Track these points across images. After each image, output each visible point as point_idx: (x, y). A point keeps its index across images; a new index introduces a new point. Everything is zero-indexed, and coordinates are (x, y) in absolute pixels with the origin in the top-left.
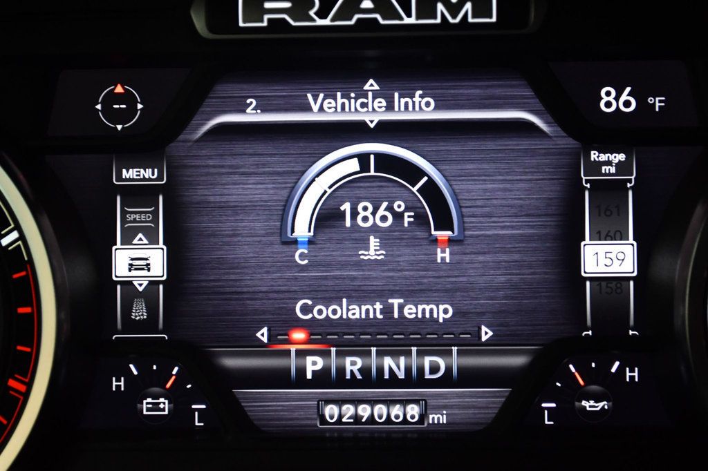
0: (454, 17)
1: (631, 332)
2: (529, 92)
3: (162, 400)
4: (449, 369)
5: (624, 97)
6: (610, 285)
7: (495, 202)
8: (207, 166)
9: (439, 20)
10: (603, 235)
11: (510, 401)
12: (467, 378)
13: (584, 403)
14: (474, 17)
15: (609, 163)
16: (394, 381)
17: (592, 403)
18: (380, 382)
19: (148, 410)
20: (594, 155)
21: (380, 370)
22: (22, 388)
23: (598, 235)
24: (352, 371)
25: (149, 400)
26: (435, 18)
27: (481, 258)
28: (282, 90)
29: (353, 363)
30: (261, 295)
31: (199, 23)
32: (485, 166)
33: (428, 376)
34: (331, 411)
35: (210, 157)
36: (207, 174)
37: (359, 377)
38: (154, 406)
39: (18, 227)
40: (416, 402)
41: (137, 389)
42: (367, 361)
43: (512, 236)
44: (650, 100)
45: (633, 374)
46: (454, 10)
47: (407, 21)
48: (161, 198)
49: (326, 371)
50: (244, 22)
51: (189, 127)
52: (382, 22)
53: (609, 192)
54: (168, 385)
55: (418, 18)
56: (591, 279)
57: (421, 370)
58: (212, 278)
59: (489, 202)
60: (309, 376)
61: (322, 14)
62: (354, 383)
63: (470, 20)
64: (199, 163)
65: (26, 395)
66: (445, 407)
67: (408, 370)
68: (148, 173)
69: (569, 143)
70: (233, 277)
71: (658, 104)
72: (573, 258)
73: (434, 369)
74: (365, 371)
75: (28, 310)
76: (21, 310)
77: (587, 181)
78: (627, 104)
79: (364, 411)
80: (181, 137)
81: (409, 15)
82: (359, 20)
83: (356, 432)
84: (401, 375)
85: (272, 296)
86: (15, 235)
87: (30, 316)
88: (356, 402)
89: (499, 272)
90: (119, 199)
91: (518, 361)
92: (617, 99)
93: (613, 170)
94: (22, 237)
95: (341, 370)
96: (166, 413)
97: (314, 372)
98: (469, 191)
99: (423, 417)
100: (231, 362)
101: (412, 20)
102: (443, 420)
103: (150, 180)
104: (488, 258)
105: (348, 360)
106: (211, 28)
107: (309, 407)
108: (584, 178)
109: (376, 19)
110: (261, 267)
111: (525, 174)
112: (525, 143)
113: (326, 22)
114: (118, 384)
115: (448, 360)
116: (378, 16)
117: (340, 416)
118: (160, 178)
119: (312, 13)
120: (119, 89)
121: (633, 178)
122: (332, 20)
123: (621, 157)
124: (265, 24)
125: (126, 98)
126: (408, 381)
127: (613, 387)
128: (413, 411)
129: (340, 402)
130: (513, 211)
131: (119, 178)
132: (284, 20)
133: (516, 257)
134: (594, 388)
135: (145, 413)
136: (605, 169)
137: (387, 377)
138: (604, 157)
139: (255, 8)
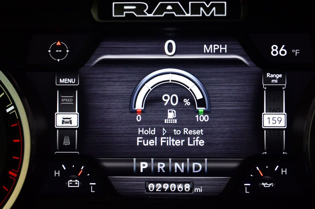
0: (208, 14)
1: (284, 153)
2: (239, 47)
3: (76, 181)
4: (203, 168)
5: (282, 50)
6: (275, 132)
7: (224, 95)
8: (97, 78)
9: (201, 15)
10: (272, 110)
11: (230, 181)
12: (211, 172)
13: (263, 184)
14: (216, 14)
15: (275, 78)
16: (179, 173)
17: (266, 184)
18: (173, 173)
19: (70, 185)
20: (268, 75)
21: (173, 168)
22: (15, 175)
23: (269, 110)
24: (160, 169)
25: (71, 181)
26: (199, 14)
27: (218, 120)
28: (131, 45)
29: (161, 165)
30: (120, 135)
31: (95, 15)
32: (220, 79)
33: (194, 171)
34: (151, 186)
35: (98, 74)
36: (97, 81)
37: (164, 171)
38: (74, 183)
39: (14, 104)
40: (189, 183)
41: (66, 176)
42: (167, 164)
43: (232, 110)
44: (293, 51)
45: (284, 171)
46: (208, 10)
47: (187, 15)
48: (77, 92)
49: (149, 168)
50: (115, 15)
51: (90, 60)
52: (176, 15)
53: (274, 91)
54: (79, 174)
55: (191, 14)
56: (266, 129)
57: (191, 168)
58: (99, 127)
59: (222, 95)
60: (142, 171)
61: (150, 12)
62: (161, 174)
63: (215, 15)
64: (94, 76)
65: (17, 179)
66: (201, 185)
67: (185, 168)
68: (71, 81)
69: (257, 69)
70: (108, 127)
71: (296, 53)
72: (259, 120)
73: (197, 168)
74: (166, 168)
75: (18, 141)
76: (15, 141)
77: (265, 86)
78: (283, 52)
79: (166, 186)
80: (86, 65)
81: (188, 13)
82: (165, 14)
83: (162, 196)
84: (182, 171)
85: (125, 135)
86: (12, 108)
87: (19, 143)
88: (162, 182)
89: (226, 126)
90: (58, 92)
91: (234, 165)
92: (279, 50)
93: (276, 81)
94: (16, 108)
95: (156, 168)
96: (78, 186)
97: (144, 169)
98: (213, 90)
99: (192, 189)
100: (107, 164)
101: (189, 15)
102: (201, 190)
103: (72, 83)
104: (221, 120)
105: (159, 164)
106: (100, 17)
107: (142, 184)
110: (121, 123)
111: (238, 82)
112: (238, 69)
113: (151, 15)
114: (57, 173)
115: (203, 164)
116: (174, 13)
117: (155, 189)
118: (76, 83)
119: (145, 11)
120: (59, 43)
121: (285, 85)
122: (154, 14)
123: (280, 76)
124: (124, 16)
125: (62, 47)
126: (186, 173)
127: (275, 177)
128: (188, 186)
129: (155, 182)
130: (232, 99)
131: (58, 83)
132: (133, 14)
133: (233, 119)
134: (267, 177)
135: (69, 186)
136: (273, 81)
137: (176, 171)
138: (272, 76)
139: (120, 9)
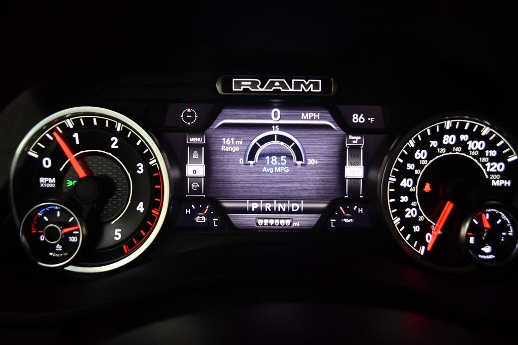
0: (307, 89)
1: (361, 196)
2: (329, 115)
3: (203, 217)
4: (300, 208)
5: (361, 117)
6: (355, 180)
7: (317, 152)
8: (219, 138)
9: (301, 90)
10: (353, 163)
11: (321, 218)
12: (307, 211)
13: (345, 220)
14: (313, 89)
15: (355, 140)
16: (282, 212)
17: (347, 220)
18: (277, 212)
19: (198, 220)
20: (350, 137)
21: (277, 208)
22: (157, 213)
23: (351, 164)
24: (268, 209)
25: (199, 217)
26: (300, 89)
27: (312, 171)
28: (245, 112)
29: (268, 206)
30: (237, 182)
31: (219, 88)
32: (314, 140)
33: (293, 210)
34: (260, 222)
35: (220, 135)
36: (219, 140)
37: (270, 210)
38: (201, 219)
39: (156, 158)
40: (289, 219)
41: (194, 214)
42: (273, 205)
43: (322, 164)
44: (369, 119)
45: (361, 210)
46: (307, 87)
47: (290, 90)
48: (203, 148)
49: (259, 208)
50: (235, 88)
51: (213, 124)
52: (282, 90)
53: (355, 149)
54: (205, 212)
55: (294, 89)
56: (348, 179)
57: (291, 208)
58: (220, 176)
59: (315, 152)
60: (253, 210)
61: (262, 87)
62: (268, 212)
63: (312, 90)
64: (216, 136)
65: (159, 216)
66: (298, 221)
67: (287, 208)
68: (199, 140)
69: (343, 132)
70: (227, 176)
71: (371, 120)
72: (342, 171)
73: (295, 208)
74: (272, 208)
75: (159, 186)
76: (156, 187)
77: (348, 146)
78: (362, 120)
79: (272, 222)
80: (211, 127)
81: (291, 88)
82: (274, 89)
83: (269, 229)
84: (284, 210)
85: (241, 182)
86: (155, 161)
87: (160, 189)
88: (269, 219)
89: (318, 176)
90: (188, 148)
91: (323, 205)
92: (358, 118)
93: (356, 142)
94: (157, 162)
95: (264, 208)
96: (204, 221)
97: (255, 209)
98: (308, 148)
99: (291, 224)
100: (227, 205)
101: (292, 90)
102: (298, 225)
103: (199, 142)
104: (314, 171)
105: (267, 204)
106: (223, 90)
107: (253, 220)
108: (347, 145)
109: (280, 89)
110: (237, 172)
111: (326, 142)
112: (327, 132)
113: (263, 90)
114: (188, 211)
115: (300, 205)
116: (281, 88)
117: (263, 224)
118: (203, 141)
119: (258, 86)
120: (189, 110)
121: (363, 145)
122: (265, 89)
123: (359, 138)
124: (242, 90)
125: (191, 113)
126: (286, 212)
127: (354, 215)
128: (288, 222)
129: (263, 218)
130: (323, 155)
131: (189, 141)
132: (248, 88)
133: (324, 171)
134: (348, 215)
135: (197, 221)
136: (354, 142)
137: (279, 210)
138: (353, 138)
139: (238, 84)
